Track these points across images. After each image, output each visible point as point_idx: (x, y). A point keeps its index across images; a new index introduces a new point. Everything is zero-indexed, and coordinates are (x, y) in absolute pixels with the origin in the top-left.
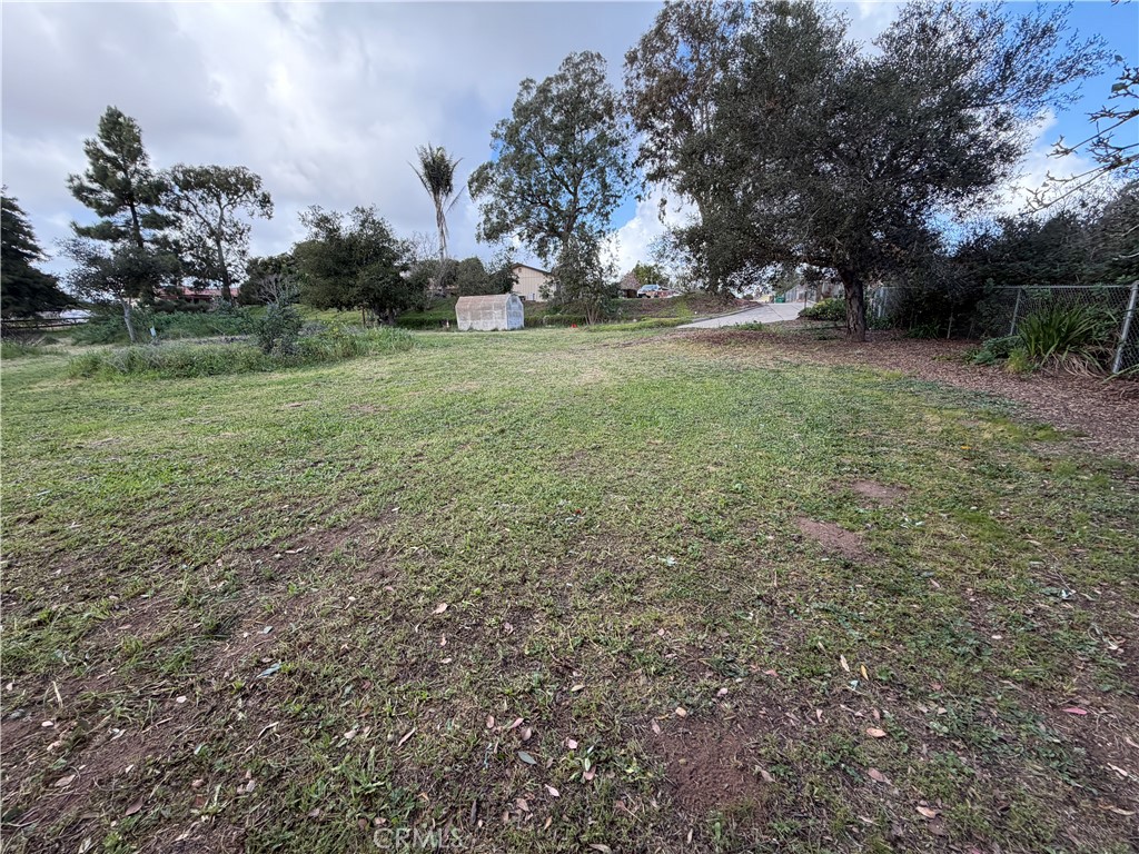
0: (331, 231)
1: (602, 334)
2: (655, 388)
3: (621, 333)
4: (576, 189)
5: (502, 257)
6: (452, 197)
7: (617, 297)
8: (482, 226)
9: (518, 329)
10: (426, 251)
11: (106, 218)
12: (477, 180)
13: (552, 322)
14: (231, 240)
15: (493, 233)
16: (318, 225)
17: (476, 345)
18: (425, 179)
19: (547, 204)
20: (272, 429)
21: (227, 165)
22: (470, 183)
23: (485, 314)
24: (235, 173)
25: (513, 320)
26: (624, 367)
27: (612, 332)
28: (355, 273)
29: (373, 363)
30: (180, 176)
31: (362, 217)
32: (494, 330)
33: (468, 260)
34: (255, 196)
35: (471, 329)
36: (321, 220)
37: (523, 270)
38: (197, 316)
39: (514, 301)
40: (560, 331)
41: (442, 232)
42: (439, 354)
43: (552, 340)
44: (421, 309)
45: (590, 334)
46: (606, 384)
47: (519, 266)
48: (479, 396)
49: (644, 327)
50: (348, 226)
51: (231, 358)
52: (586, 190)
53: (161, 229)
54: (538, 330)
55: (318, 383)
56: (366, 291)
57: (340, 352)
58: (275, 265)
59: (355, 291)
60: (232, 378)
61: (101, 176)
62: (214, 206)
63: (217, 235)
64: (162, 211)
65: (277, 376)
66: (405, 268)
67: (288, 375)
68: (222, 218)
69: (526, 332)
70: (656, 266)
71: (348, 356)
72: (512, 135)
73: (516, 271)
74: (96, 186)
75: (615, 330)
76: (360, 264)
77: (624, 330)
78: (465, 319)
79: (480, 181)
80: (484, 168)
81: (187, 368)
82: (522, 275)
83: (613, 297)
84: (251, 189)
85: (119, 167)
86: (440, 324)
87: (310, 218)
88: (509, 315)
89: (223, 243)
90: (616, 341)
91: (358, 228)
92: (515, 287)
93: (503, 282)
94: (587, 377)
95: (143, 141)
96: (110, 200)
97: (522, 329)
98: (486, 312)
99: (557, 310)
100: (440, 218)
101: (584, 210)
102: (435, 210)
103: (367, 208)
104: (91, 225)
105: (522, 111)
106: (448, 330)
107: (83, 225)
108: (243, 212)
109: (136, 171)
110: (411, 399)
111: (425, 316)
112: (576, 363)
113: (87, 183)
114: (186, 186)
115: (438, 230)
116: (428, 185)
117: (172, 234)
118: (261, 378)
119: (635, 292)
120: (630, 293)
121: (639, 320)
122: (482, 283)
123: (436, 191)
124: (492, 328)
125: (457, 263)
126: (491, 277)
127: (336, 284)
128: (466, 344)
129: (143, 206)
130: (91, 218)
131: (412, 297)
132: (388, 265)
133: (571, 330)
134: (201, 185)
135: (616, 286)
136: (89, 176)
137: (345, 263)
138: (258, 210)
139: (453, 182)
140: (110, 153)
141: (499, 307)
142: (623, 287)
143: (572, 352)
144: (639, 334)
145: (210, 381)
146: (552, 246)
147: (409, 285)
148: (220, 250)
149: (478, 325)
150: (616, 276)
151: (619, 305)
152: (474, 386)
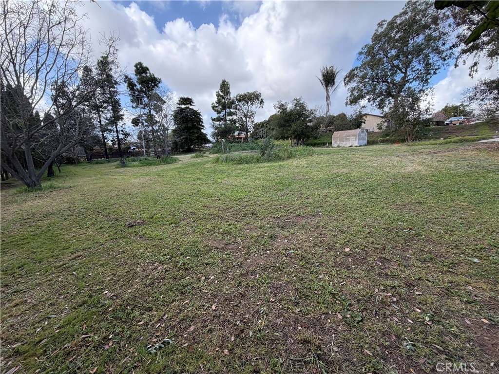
0: (284, 110)
1: (417, 147)
2: (459, 176)
3: (432, 146)
4: (406, 70)
5: (357, 112)
6: (334, 87)
7: (429, 126)
8: (349, 98)
9: (363, 146)
10: (320, 113)
11: (219, 115)
12: (349, 77)
13: (383, 142)
14: (250, 118)
15: (354, 101)
16: (279, 108)
17: (343, 153)
18: (322, 81)
19: (387, 81)
20: (270, 182)
21: (251, 91)
22: (345, 79)
23: (347, 139)
24: (253, 94)
25: (361, 141)
26: (436, 164)
27: (425, 146)
28: (291, 125)
29: (299, 160)
30: (238, 98)
31: (296, 102)
32: (350, 147)
33: (339, 115)
34: (259, 100)
35: (338, 146)
36: (281, 106)
37: (368, 116)
38: (239, 144)
39: (363, 132)
40: (389, 146)
41: (328, 104)
42: (326, 157)
43: (384, 150)
44: (316, 138)
45: (408, 147)
46: (423, 172)
47: (366, 115)
48: (349, 175)
49: (450, 142)
50: (290, 107)
51: (252, 158)
52: (414, 69)
53: (231, 116)
54: (375, 146)
55: (280, 167)
56: (295, 131)
57: (286, 156)
58: (262, 125)
59: (290, 132)
60: (253, 165)
61: (219, 102)
62: (246, 106)
63: (246, 116)
64: (232, 110)
65: (266, 164)
66: (310, 121)
67: (269, 164)
68: (248, 110)
69: (368, 147)
70: (462, 105)
71: (289, 158)
72: (370, 51)
73: (364, 118)
74: (217, 105)
75: (427, 145)
76: (293, 121)
77: (434, 144)
78: (336, 142)
79: (350, 77)
80: (353, 70)
81: (241, 161)
82: (368, 119)
83: (427, 126)
84: (258, 98)
85: (223, 98)
86: (324, 144)
87: (277, 105)
88: (359, 139)
89: (248, 119)
90: (428, 150)
91: (294, 107)
92: (363, 125)
93: (357, 123)
94: (410, 169)
95: (230, 89)
96: (220, 109)
97: (365, 145)
98: (347, 138)
99: (387, 135)
100: (328, 97)
101: (411, 80)
102: (326, 94)
103: (298, 98)
104: (215, 117)
105: (377, 38)
106: (327, 147)
107: (213, 118)
108: (254, 107)
109: (227, 99)
110: (317, 174)
111: (317, 141)
112: (401, 162)
113: (216, 105)
114: (239, 101)
115: (326, 103)
116: (324, 84)
117: (234, 117)
118: (261, 165)
119: (443, 122)
120: (438, 123)
121: (445, 138)
122: (346, 124)
123: (327, 86)
124: (349, 146)
125: (334, 117)
126: (351, 121)
127: (283, 130)
128: (338, 153)
129: (228, 109)
130: (215, 115)
131: (313, 133)
132: (304, 120)
133: (395, 146)
134: (243, 100)
135: (429, 120)
136: (216, 102)
137: (288, 121)
138: (259, 105)
139: (335, 80)
140: (221, 94)
141: (353, 135)
142: (434, 120)
143: (398, 156)
144: (446, 146)
145: (247, 165)
146: (387, 103)
147: (312, 128)
148: (246, 122)
149: (342, 144)
150: (430, 114)
151: (430, 130)
152: (345, 170)
